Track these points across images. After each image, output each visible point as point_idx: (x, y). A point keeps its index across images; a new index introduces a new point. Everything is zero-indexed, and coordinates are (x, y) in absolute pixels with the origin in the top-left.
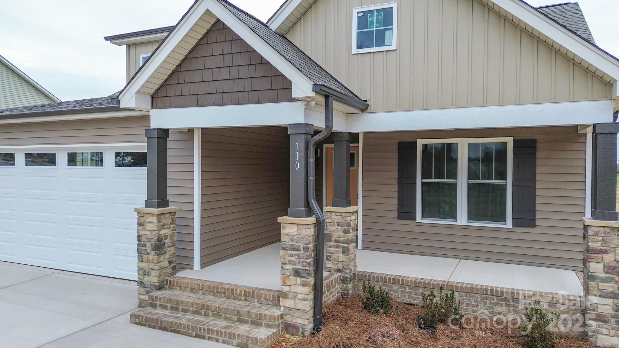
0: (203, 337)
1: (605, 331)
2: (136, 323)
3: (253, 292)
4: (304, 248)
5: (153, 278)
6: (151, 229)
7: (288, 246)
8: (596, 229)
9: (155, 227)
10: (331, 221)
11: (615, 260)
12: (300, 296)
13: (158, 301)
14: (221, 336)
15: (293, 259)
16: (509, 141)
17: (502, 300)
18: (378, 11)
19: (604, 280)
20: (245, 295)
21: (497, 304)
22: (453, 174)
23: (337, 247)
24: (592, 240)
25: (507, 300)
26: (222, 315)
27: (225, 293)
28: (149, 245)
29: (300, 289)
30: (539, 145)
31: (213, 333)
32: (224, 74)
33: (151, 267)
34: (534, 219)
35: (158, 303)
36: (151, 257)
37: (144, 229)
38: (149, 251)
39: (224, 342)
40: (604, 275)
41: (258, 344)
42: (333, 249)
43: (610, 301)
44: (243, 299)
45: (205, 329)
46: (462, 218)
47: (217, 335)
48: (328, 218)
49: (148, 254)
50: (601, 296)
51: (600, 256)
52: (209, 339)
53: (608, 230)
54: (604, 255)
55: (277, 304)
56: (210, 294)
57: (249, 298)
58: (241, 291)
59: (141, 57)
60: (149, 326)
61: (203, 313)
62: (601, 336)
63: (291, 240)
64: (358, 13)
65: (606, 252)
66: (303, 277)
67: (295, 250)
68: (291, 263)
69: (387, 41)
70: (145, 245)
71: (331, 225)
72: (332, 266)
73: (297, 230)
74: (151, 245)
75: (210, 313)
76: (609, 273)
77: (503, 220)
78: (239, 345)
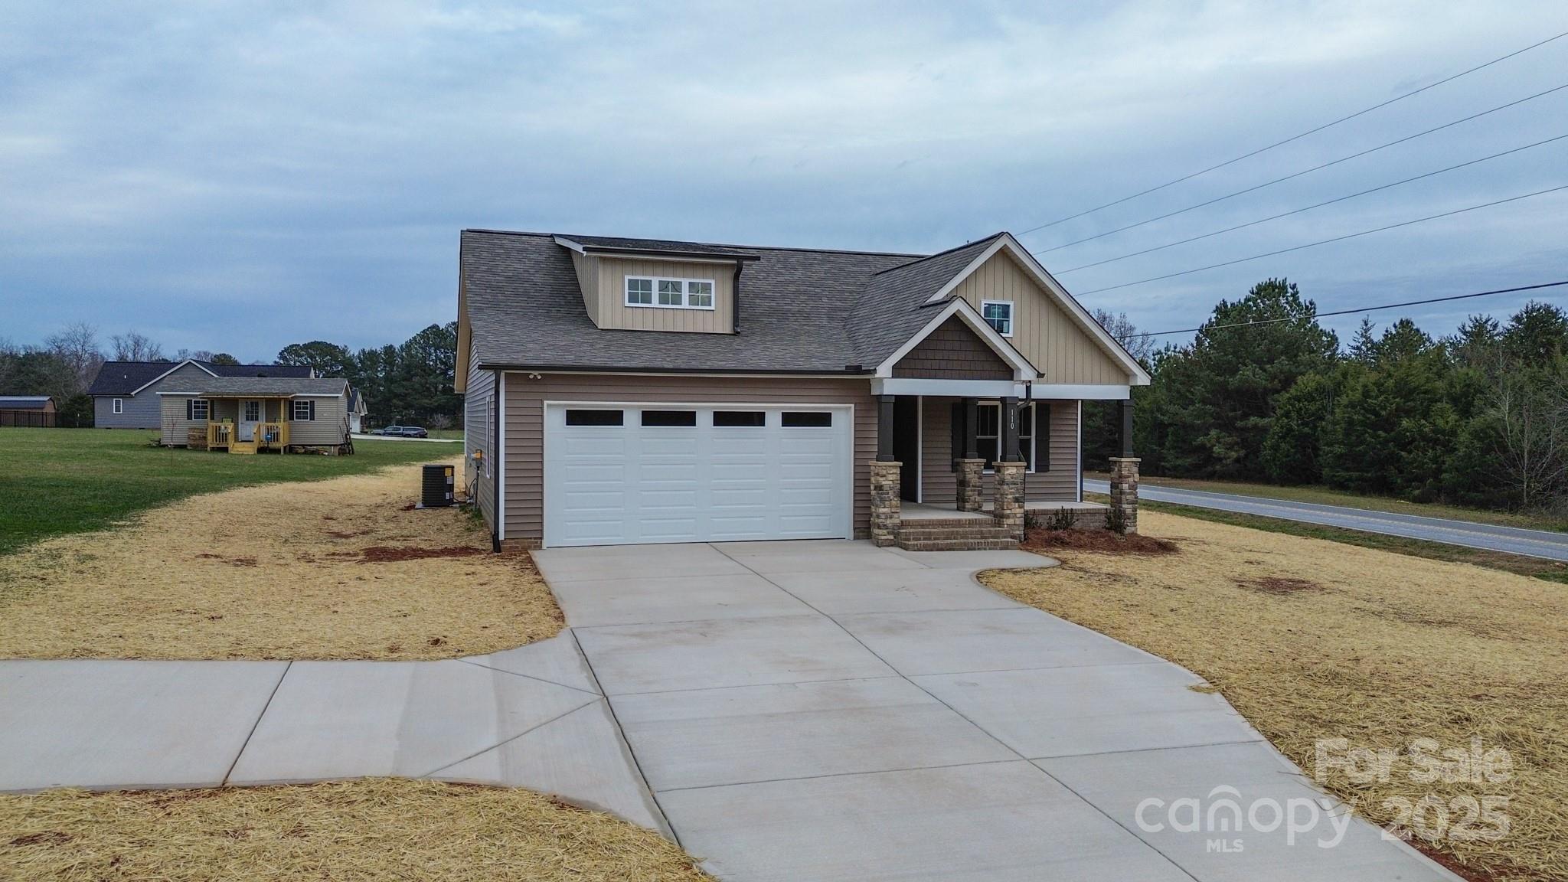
12: (1018, 515)
14: (988, 545)
15: (1013, 490)
16: (1033, 406)
18: (998, 305)
19: (1130, 494)
22: (993, 431)
30: (1051, 408)
34: (1048, 466)
39: (990, 549)
40: (1128, 491)
43: (1130, 506)
52: (979, 549)
59: (627, 278)
64: (985, 304)
67: (1015, 484)
68: (1011, 493)
69: (1005, 330)
78: (1001, 549)
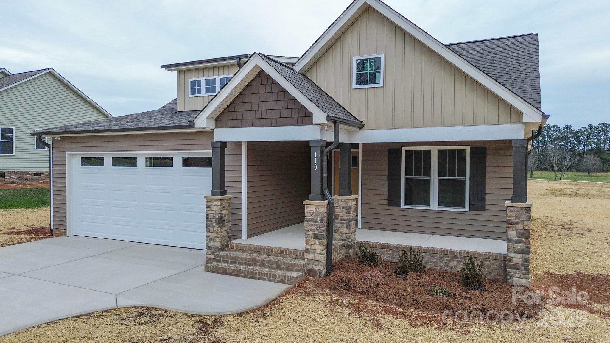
0: (255, 278)
1: (517, 275)
2: (209, 271)
3: (286, 251)
4: (320, 220)
5: (217, 243)
6: (216, 210)
7: (310, 219)
8: (511, 209)
9: (219, 208)
10: (338, 205)
11: (523, 229)
12: (318, 252)
13: (222, 258)
14: (267, 277)
15: (313, 227)
16: (467, 148)
17: (454, 258)
18: (370, 59)
19: (516, 242)
20: (280, 253)
21: (450, 260)
22: (428, 172)
23: (342, 223)
24: (509, 216)
25: (456, 257)
26: (266, 265)
27: (267, 252)
28: (214, 221)
29: (318, 247)
30: (488, 152)
31: (262, 275)
32: (267, 106)
33: (215, 235)
34: (484, 205)
35: (222, 259)
36: (215, 229)
37: (211, 210)
38: (214, 225)
39: (269, 280)
40: (516, 239)
41: (292, 280)
42: (339, 225)
43: (520, 256)
44: (279, 255)
45: (256, 273)
46: (434, 205)
47: (265, 276)
48: (335, 203)
49: (214, 227)
50: (515, 253)
51: (515, 226)
52: (259, 279)
53: (519, 209)
54: (517, 226)
55: (302, 257)
56: (256, 253)
57: (283, 255)
58: (278, 250)
59: (190, 80)
60: (218, 273)
61: (253, 264)
62: (515, 278)
63: (312, 216)
64: (357, 60)
65: (517, 223)
66: (320, 239)
67: (314, 222)
68: (312, 230)
69: (377, 80)
70: (212, 221)
71: (338, 208)
72: (339, 237)
73: (316, 209)
74: (216, 221)
75: (258, 264)
76: (520, 237)
77: (464, 206)
78: (279, 282)
